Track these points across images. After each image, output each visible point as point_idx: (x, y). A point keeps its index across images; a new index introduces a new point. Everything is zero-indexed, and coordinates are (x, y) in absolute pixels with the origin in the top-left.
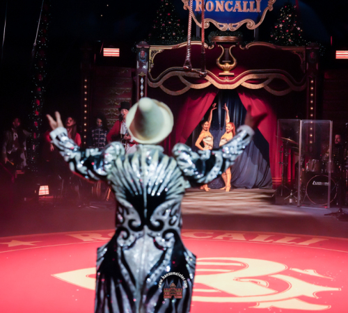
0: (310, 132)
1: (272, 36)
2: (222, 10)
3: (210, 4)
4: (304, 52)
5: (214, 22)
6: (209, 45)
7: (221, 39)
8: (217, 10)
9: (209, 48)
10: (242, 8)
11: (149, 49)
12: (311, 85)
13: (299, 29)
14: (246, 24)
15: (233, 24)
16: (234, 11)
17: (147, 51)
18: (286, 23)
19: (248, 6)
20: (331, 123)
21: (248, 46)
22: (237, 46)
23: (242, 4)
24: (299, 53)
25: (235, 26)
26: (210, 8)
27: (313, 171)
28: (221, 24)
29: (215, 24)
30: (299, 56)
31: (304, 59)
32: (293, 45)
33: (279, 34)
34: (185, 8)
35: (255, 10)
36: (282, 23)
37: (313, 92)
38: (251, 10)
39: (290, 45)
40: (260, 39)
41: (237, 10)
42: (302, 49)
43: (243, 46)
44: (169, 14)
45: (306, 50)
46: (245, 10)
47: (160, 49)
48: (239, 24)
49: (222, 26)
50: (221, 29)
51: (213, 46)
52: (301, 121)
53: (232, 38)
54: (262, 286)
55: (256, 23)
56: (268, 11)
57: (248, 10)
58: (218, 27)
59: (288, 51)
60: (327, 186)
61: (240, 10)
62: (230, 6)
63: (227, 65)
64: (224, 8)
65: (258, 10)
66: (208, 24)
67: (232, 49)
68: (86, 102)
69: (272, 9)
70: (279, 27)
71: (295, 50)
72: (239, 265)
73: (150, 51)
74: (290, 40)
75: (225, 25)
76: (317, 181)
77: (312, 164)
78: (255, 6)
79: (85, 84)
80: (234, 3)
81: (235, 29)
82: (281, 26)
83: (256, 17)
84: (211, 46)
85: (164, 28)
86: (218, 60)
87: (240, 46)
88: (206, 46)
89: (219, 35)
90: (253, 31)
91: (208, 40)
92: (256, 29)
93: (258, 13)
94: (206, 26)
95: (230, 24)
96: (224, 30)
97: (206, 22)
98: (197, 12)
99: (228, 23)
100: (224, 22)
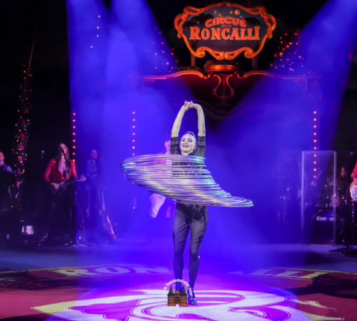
0: (313, 166)
1: (271, 65)
2: (218, 38)
3: (205, 32)
4: (306, 81)
6: (205, 74)
7: (218, 67)
8: (213, 38)
9: (205, 78)
10: (240, 36)
12: (314, 116)
13: (300, 57)
14: (243, 52)
15: (230, 53)
16: (232, 39)
18: (286, 52)
19: (246, 34)
20: (335, 153)
21: (246, 76)
22: (235, 76)
23: (239, 32)
24: (300, 82)
25: (232, 55)
26: (205, 36)
27: (317, 206)
28: (217, 52)
29: (211, 53)
30: (301, 86)
31: (306, 88)
32: (294, 74)
33: (279, 63)
34: (179, 36)
35: (254, 38)
36: (283, 52)
37: (316, 123)
38: (250, 37)
39: (291, 74)
40: (259, 68)
41: (234, 38)
42: (304, 78)
43: (241, 75)
44: (162, 43)
45: (309, 80)
46: (243, 38)
47: (153, 79)
48: (237, 53)
49: (218, 55)
50: (217, 58)
51: (209, 76)
52: (303, 152)
53: (229, 67)
54: (259, 316)
55: (255, 51)
56: (267, 38)
57: (246, 38)
58: (214, 55)
59: (289, 80)
60: (332, 222)
61: (237, 38)
62: (227, 34)
63: (223, 97)
64: (221, 36)
65: (257, 37)
66: (203, 53)
67: (229, 79)
68: (75, 137)
69: (271, 36)
70: (279, 57)
71: (296, 79)
72: (235, 297)
73: (143, 82)
74: (290, 69)
75: (221, 54)
76: (321, 216)
78: (253, 34)
79: (74, 117)
80: (231, 31)
81: (232, 58)
82: (281, 54)
84: (207, 76)
85: (157, 57)
86: (215, 90)
87: (238, 76)
88: (201, 75)
89: (215, 64)
90: (251, 59)
91: (204, 70)
92: (255, 58)
93: (257, 41)
94: (201, 55)
95: (227, 53)
96: (221, 59)
97: (201, 51)
98: (192, 41)
99: (225, 51)
100: (220, 50)
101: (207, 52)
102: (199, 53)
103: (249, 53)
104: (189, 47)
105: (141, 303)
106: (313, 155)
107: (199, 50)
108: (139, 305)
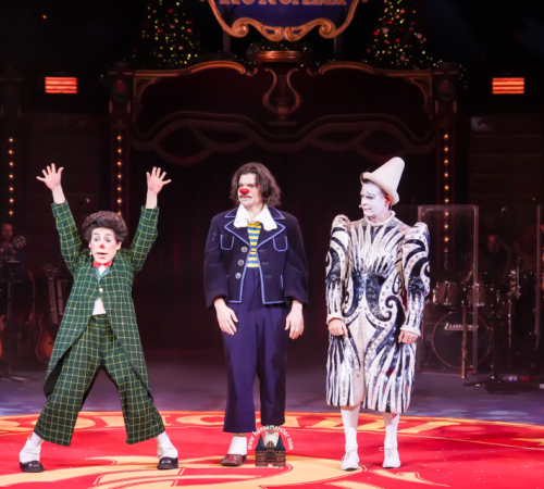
0: (444, 233)
1: (368, 51)
2: (272, 1)
4: (430, 80)
5: (258, 25)
6: (249, 68)
7: (271, 55)
8: (262, 2)
9: (249, 74)
11: (132, 77)
12: (444, 143)
13: (419, 36)
14: (318, 27)
15: (293, 29)
16: (295, 3)
17: (129, 80)
18: (394, 27)
20: (476, 209)
21: (322, 70)
22: (302, 70)
24: (419, 81)
25: (297, 32)
27: (446, 304)
28: (270, 28)
29: (259, 29)
30: (421, 87)
31: (430, 94)
32: (409, 67)
33: (382, 46)
35: (335, 2)
36: (388, 26)
37: (447, 155)
38: (328, 1)
39: (402, 67)
40: (346, 57)
42: (426, 75)
43: (315, 69)
44: (170, 11)
45: (434, 77)
46: (316, 1)
47: (154, 76)
48: (305, 29)
49: (271, 32)
50: (270, 37)
51: (256, 71)
52: (420, 208)
53: (291, 54)
55: (338, 25)
56: (360, 2)
57: (322, 1)
58: (264, 33)
59: (399, 78)
63: (282, 110)
65: (341, 0)
66: (245, 28)
67: (292, 76)
68: (12, 183)
70: (382, 34)
71: (413, 76)
73: (135, 81)
74: (402, 58)
75: (277, 30)
76: (452, 323)
77: (443, 291)
79: (10, 146)
81: (298, 37)
82: (385, 30)
83: (337, 14)
84: (252, 71)
85: (162, 37)
86: (266, 96)
87: (308, 71)
88: (241, 69)
89: (266, 49)
90: (332, 40)
91: (245, 60)
92: (337, 37)
93: (342, 6)
94: (242, 32)
95: (287, 29)
96: (277, 40)
97: (242, 25)
98: (224, 6)
99: (284, 26)
100: (276, 24)
101: (251, 28)
102: (238, 29)
103: (328, 29)
104: (218, 18)
105: (101, 481)
106: (442, 213)
107: (237, 24)
108: (98, 484)
